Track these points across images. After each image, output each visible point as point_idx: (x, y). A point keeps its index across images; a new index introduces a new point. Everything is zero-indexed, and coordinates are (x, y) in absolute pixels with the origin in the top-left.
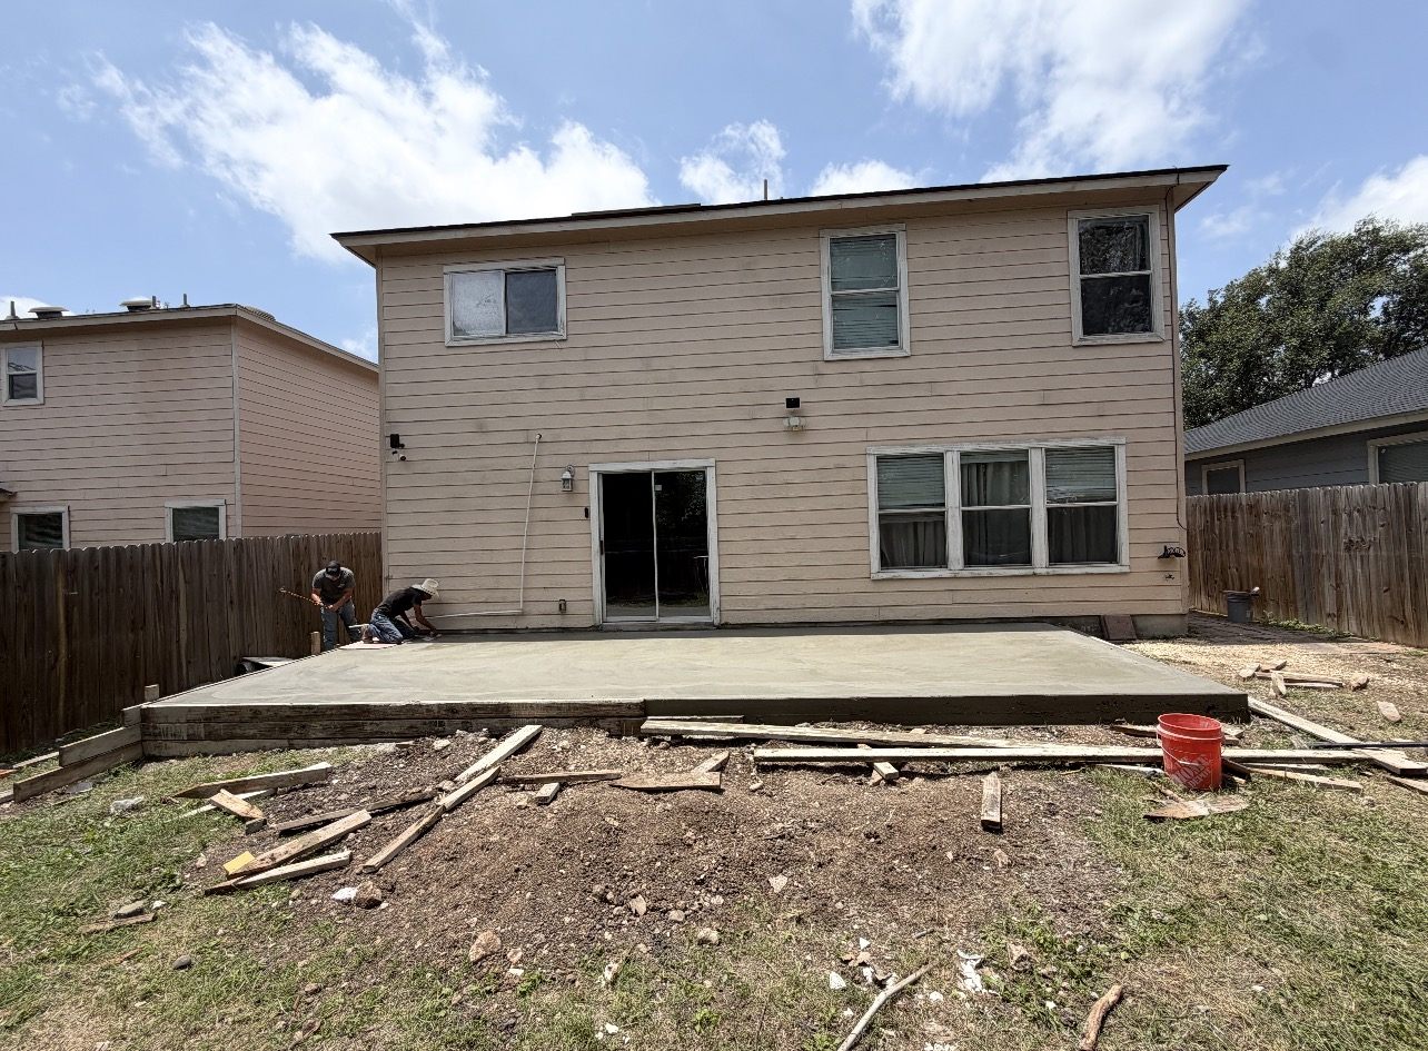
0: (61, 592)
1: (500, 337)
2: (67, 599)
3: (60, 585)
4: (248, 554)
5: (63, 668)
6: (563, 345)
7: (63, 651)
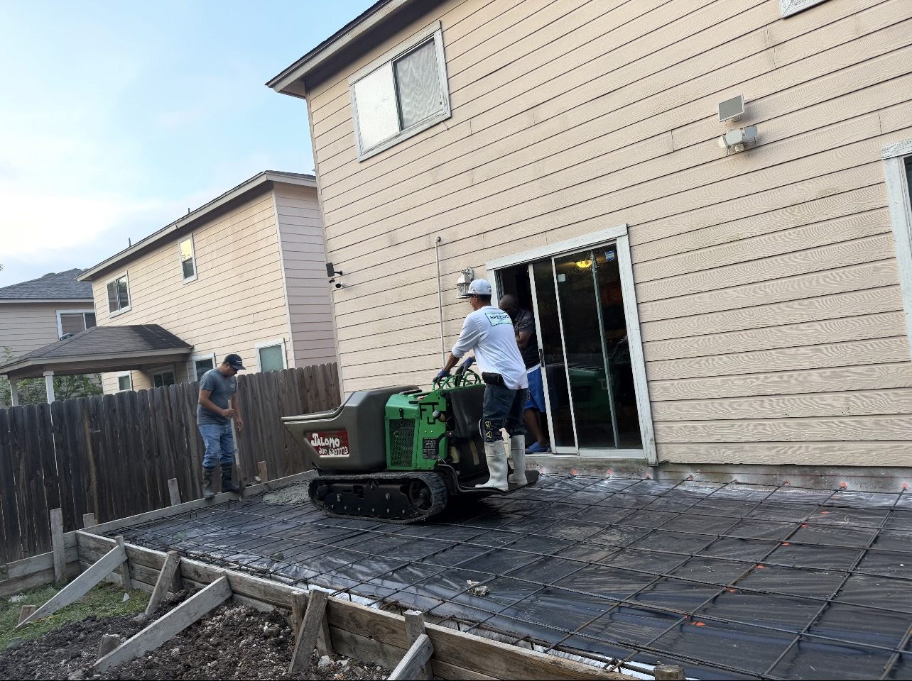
0: (88, 431)
1: (397, 136)
2: (92, 436)
3: (87, 424)
4: (252, 388)
5: (95, 490)
6: (449, 123)
7: (94, 477)
